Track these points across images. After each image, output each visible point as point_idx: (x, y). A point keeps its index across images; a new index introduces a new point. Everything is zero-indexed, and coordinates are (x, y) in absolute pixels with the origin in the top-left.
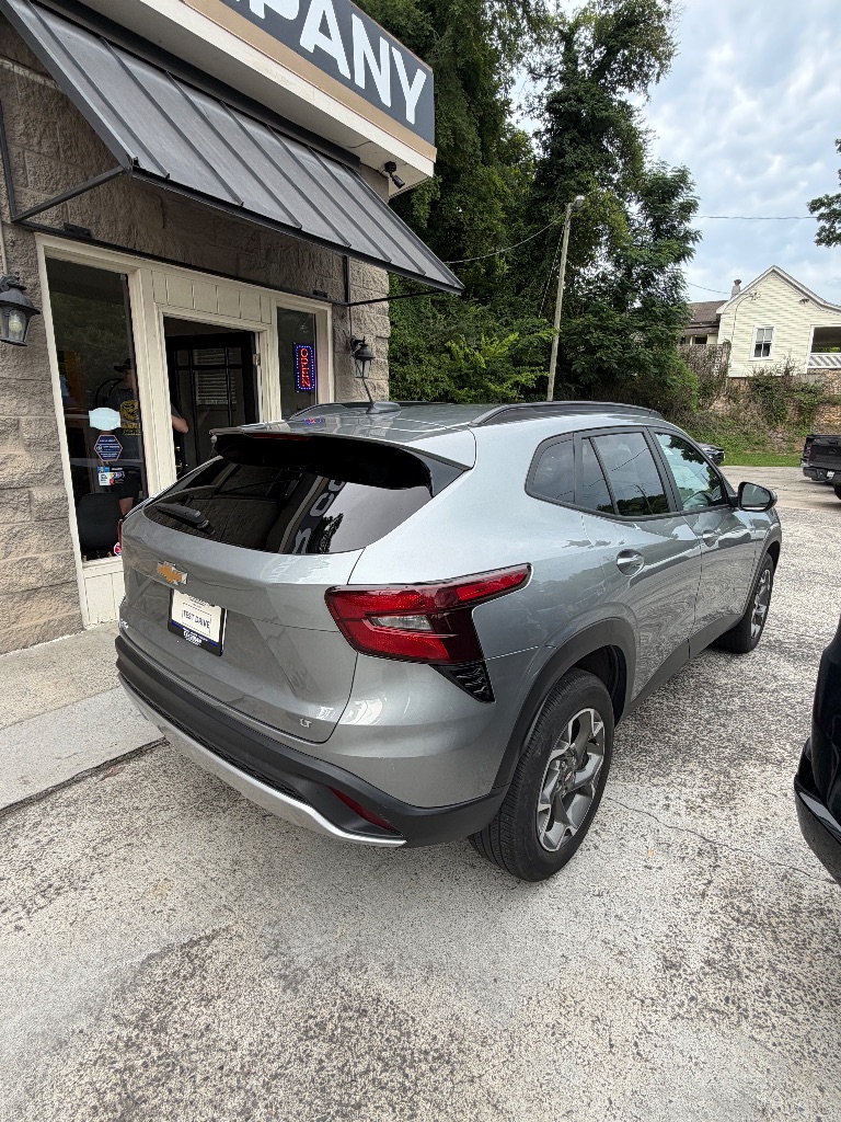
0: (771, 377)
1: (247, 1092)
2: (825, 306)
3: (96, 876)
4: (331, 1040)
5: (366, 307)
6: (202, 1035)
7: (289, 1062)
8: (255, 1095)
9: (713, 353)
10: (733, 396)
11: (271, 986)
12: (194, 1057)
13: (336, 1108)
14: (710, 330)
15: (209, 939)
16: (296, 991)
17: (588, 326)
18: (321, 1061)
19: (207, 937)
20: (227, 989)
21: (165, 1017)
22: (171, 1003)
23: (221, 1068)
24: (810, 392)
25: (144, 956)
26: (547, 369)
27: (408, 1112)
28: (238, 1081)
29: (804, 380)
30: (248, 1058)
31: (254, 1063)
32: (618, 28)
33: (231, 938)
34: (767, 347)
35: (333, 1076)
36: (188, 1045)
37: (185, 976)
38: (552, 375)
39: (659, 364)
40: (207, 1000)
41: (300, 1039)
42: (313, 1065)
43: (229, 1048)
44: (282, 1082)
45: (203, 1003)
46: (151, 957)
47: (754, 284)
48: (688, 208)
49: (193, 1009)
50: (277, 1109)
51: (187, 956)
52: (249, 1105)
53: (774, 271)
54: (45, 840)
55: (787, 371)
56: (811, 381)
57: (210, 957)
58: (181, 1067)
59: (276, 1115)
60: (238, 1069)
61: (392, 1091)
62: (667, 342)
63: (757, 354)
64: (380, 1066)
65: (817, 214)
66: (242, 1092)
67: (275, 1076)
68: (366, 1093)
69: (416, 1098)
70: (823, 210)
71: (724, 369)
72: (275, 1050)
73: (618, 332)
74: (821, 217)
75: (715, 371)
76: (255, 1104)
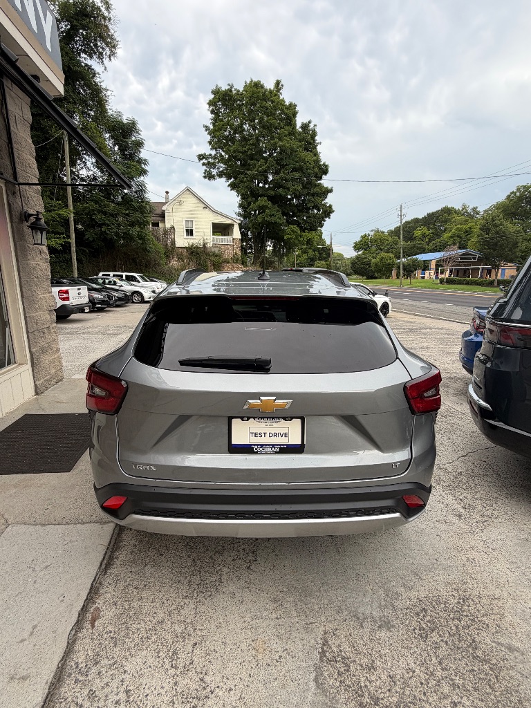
0: (197, 247)
1: (443, 679)
2: (214, 212)
3: (207, 679)
4: (433, 631)
5: (27, 187)
6: (394, 682)
7: (435, 653)
8: (446, 677)
9: (166, 232)
10: (180, 258)
11: (382, 634)
12: (407, 693)
13: (470, 649)
14: (160, 219)
15: (325, 643)
16: (393, 626)
17: (93, 210)
18: (442, 640)
19: (324, 645)
20: (370, 654)
21: (369, 695)
22: (361, 687)
23: (422, 684)
24: (216, 256)
25: (312, 684)
26: (69, 237)
27: (485, 626)
28: (434, 680)
29: (213, 250)
30: (423, 669)
31: (427, 668)
32: (77, 14)
33: (334, 634)
34: (192, 231)
35: (453, 640)
36: (397, 692)
37: (345, 670)
38: (73, 240)
39: (142, 238)
40: (372, 668)
41: (424, 641)
42: (443, 645)
43: (411, 674)
44: (446, 662)
45: (372, 670)
46: (316, 680)
47: (179, 195)
48: (139, 144)
49: (373, 678)
50: (459, 672)
51: (330, 661)
52: (451, 683)
53: (188, 190)
54: (122, 696)
55: (204, 245)
56: (216, 250)
57: (341, 651)
58: (410, 702)
59: (463, 674)
60: (427, 677)
61: (472, 625)
62: (143, 224)
63: (188, 235)
64: (456, 622)
65: (202, 162)
66: (442, 681)
67: (440, 663)
68: (468, 634)
69: (480, 619)
70: (204, 161)
71: (173, 243)
72: (424, 655)
73: (112, 215)
74: (204, 164)
75: (169, 243)
76: (452, 680)
